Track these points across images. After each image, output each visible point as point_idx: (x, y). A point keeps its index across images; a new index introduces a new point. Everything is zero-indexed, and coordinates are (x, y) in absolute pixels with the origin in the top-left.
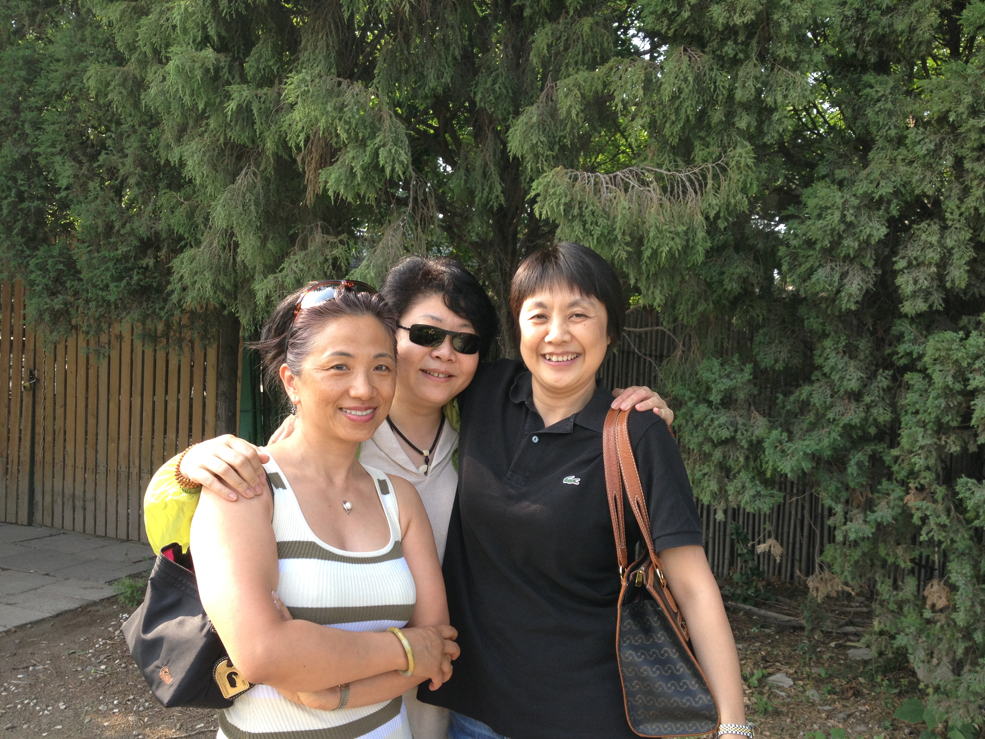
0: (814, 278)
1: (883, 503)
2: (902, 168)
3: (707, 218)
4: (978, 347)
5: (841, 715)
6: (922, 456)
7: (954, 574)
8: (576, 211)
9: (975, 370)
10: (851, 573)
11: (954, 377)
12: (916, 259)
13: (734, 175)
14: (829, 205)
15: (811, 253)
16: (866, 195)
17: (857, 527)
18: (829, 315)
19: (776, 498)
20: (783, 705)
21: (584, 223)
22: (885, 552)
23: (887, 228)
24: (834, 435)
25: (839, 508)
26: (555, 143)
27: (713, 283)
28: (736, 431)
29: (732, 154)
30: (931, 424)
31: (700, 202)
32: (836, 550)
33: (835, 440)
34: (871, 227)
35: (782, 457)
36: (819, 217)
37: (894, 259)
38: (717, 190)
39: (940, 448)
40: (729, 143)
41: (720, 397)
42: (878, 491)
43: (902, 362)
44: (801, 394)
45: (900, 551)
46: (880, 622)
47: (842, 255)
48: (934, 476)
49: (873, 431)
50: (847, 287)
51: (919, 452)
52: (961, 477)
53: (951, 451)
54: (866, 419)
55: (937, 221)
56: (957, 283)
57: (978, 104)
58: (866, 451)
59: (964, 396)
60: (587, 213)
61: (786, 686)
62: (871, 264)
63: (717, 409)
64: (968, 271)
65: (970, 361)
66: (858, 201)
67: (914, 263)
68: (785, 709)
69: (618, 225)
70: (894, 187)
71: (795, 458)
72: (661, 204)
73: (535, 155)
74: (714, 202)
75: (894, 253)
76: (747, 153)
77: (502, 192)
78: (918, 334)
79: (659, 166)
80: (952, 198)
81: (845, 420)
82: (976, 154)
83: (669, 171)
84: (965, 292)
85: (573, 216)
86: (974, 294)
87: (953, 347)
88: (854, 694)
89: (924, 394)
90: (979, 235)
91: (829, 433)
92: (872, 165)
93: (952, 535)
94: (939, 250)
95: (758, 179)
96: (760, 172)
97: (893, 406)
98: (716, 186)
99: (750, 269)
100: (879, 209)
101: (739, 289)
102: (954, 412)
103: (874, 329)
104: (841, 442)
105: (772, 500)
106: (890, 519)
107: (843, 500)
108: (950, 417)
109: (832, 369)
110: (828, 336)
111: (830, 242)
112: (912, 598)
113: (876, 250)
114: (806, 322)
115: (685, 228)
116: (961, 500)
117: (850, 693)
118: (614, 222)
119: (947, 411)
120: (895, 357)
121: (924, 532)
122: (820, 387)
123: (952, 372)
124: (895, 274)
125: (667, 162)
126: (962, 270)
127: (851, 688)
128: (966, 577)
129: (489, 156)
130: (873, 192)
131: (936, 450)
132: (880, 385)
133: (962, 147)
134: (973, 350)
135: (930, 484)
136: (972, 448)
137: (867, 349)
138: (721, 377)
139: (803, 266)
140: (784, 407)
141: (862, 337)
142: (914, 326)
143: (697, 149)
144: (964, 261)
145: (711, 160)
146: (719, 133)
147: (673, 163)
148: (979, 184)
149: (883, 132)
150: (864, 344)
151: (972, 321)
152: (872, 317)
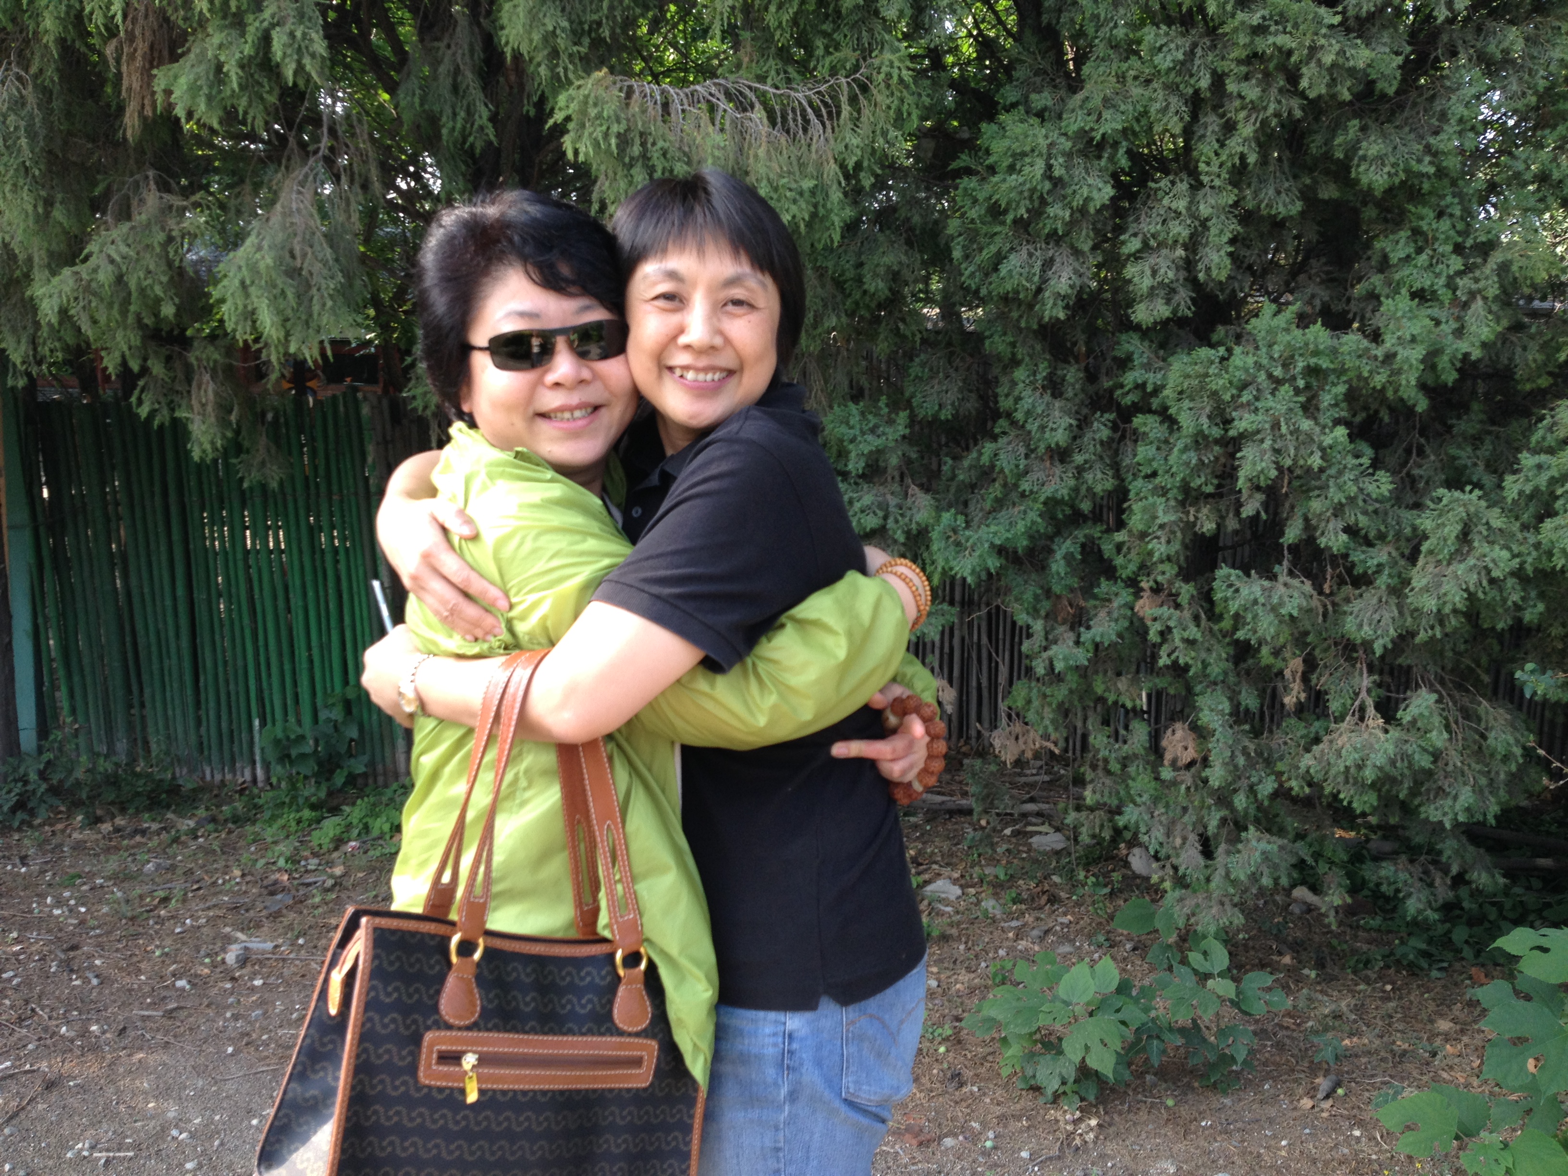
0: (1004, 269)
1: (1102, 614)
2: (1136, 91)
3: (843, 166)
4: (1246, 370)
5: (1035, 933)
6: (1163, 540)
7: (1206, 712)
8: (636, 150)
9: (1242, 405)
10: (1053, 721)
11: (1209, 417)
12: (1154, 236)
13: (881, 97)
14: (1027, 149)
15: (998, 229)
16: (1082, 134)
17: (1067, 651)
18: (1022, 330)
19: (948, 617)
20: (951, 925)
22: (1103, 687)
23: (1114, 186)
24: (1033, 516)
25: (1038, 626)
26: (584, 33)
27: (845, 282)
28: (885, 518)
29: (876, 62)
30: (1174, 491)
31: (832, 142)
32: (1030, 689)
33: (1033, 523)
34: (1089, 186)
35: (958, 552)
36: (1011, 169)
37: (1122, 238)
38: (856, 121)
39: (1188, 527)
40: (871, 44)
41: (862, 464)
42: (1095, 597)
43: (1128, 400)
44: (980, 454)
45: (1122, 684)
46: (1094, 792)
47: (1045, 231)
48: (1176, 569)
49: (1086, 506)
50: (1052, 283)
51: (1159, 533)
52: (1220, 568)
53: (1204, 530)
54: (1076, 490)
55: (1185, 177)
56: (1214, 273)
58: (1076, 537)
59: (1224, 446)
60: (654, 153)
61: (952, 898)
62: (1086, 247)
63: (856, 484)
64: (1231, 255)
65: (1234, 392)
66: (1069, 144)
67: (1153, 243)
68: (954, 931)
70: (1124, 121)
71: (977, 553)
72: (772, 146)
73: (550, 52)
74: (853, 142)
75: (1119, 230)
76: (901, 60)
77: (490, 120)
78: (1153, 356)
79: (762, 79)
80: (1208, 140)
81: (1048, 491)
82: (1243, 69)
83: (777, 88)
84: (1223, 287)
85: (632, 159)
87: (1211, 371)
88: (1049, 901)
89: (1163, 446)
90: (1244, 199)
91: (1025, 512)
92: (1088, 86)
93: (1203, 655)
94: (1189, 222)
95: (917, 103)
96: (921, 94)
97: (1116, 467)
98: (855, 115)
99: (904, 258)
100: (1099, 157)
101: (887, 292)
102: (1208, 471)
104: (1042, 525)
105: (942, 620)
106: (1114, 638)
107: (1043, 613)
108: (1202, 479)
109: (1028, 413)
110: (1019, 363)
111: (1028, 211)
112: (1143, 752)
113: (1095, 223)
114: (987, 343)
115: (811, 185)
116: (1215, 603)
117: (1044, 898)
119: (1199, 470)
120: (1119, 392)
121: (1163, 652)
122: (1009, 443)
123: (1208, 410)
124: (1123, 261)
125: (772, 73)
126: (1222, 253)
127: (1044, 893)
128: (1223, 715)
129: (462, 55)
130: (1092, 129)
131: (1182, 530)
132: (1097, 437)
133: (1223, 58)
134: (1240, 375)
135: (1171, 583)
136: (1233, 525)
137: (1077, 381)
138: (863, 433)
139: (984, 252)
140: (953, 477)
141: (1069, 363)
142: (1148, 344)
143: (820, 52)
144: (1225, 239)
145: (844, 72)
146: (854, 26)
147: (782, 75)
148: (1248, 116)
149: (1105, 32)
150: (1072, 375)
151: (1231, 333)
152: (1083, 332)
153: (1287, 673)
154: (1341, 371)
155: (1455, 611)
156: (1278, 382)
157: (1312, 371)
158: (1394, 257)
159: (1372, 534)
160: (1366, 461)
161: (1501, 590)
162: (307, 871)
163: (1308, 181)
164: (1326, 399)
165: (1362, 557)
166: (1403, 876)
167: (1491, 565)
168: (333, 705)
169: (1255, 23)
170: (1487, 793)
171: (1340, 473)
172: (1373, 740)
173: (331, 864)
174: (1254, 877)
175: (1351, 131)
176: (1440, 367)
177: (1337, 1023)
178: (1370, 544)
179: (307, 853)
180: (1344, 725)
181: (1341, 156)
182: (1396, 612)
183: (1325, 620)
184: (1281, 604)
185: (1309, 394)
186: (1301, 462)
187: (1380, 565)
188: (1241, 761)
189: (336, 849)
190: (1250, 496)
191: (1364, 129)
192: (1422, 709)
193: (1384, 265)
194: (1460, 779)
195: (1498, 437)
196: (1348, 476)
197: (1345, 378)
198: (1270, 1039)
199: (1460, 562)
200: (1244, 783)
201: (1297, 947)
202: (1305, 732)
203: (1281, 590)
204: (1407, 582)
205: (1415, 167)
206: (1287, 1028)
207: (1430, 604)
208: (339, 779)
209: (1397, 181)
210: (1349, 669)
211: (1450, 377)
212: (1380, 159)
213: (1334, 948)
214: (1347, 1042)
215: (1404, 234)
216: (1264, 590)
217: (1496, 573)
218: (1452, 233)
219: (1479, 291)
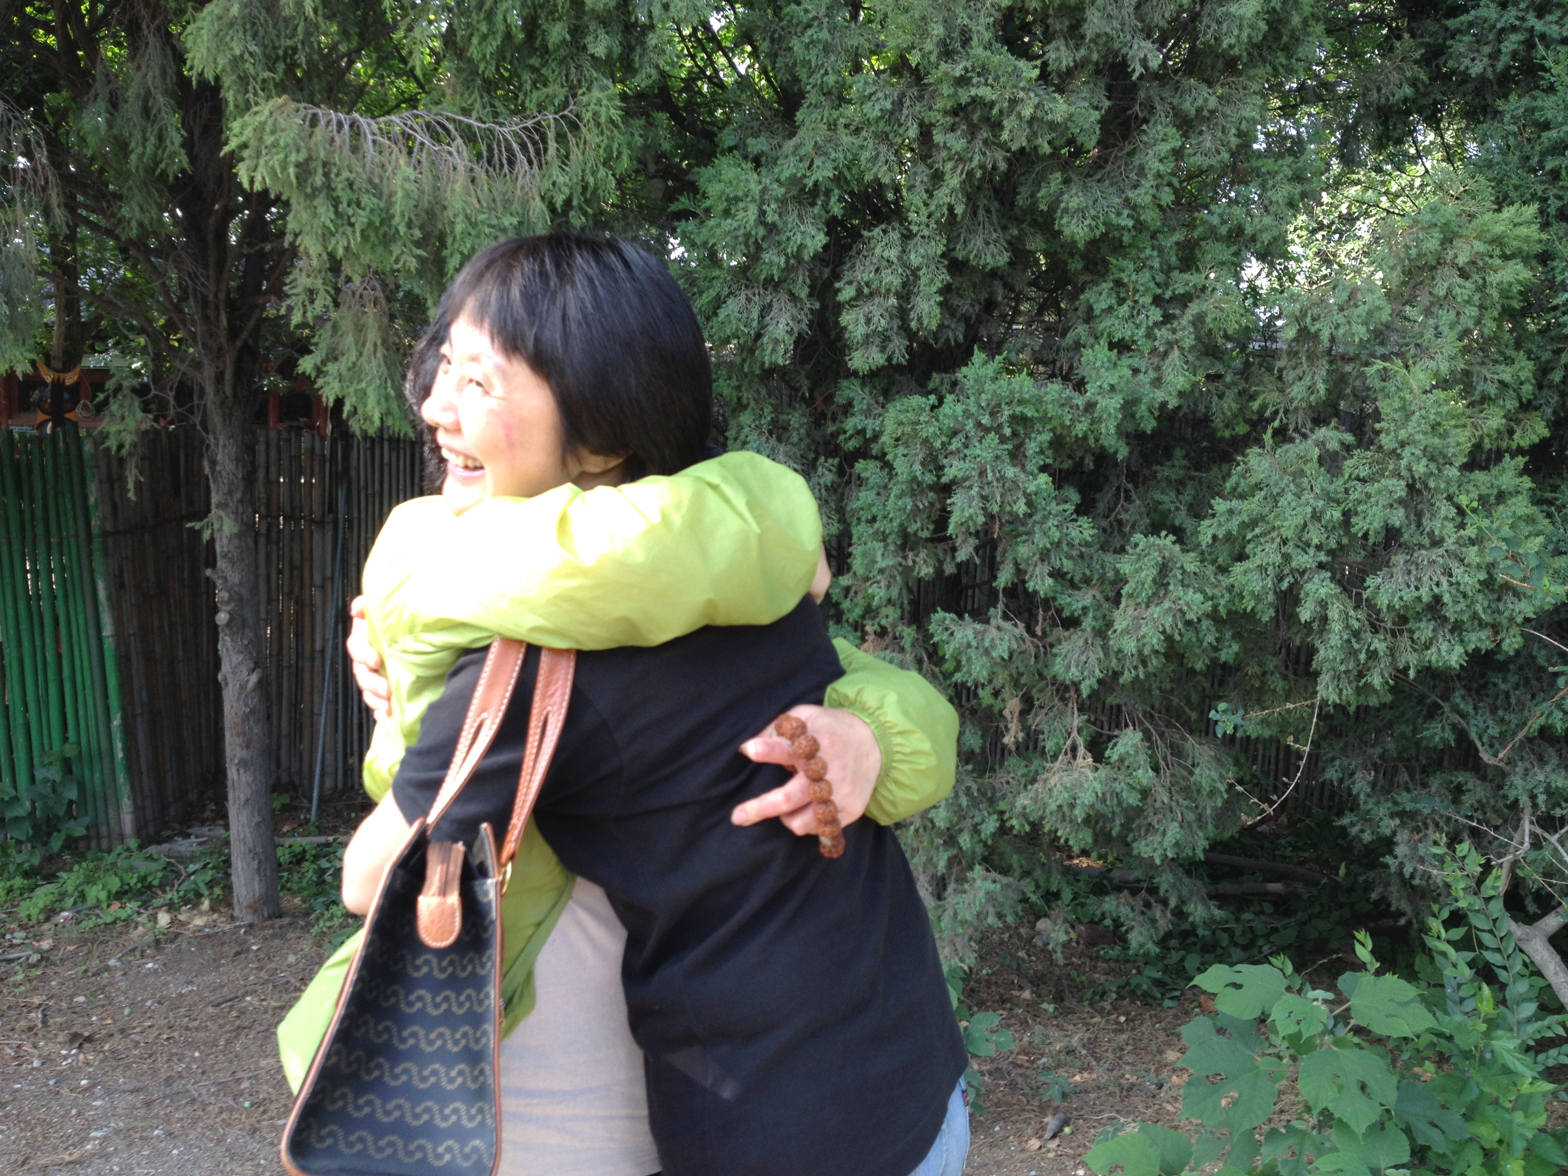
0: (722, 314)
2: (846, 139)
3: (552, 209)
4: (956, 419)
6: (882, 584)
8: (319, 180)
9: (952, 453)
11: (923, 464)
12: (867, 284)
13: (590, 134)
14: (740, 194)
15: (717, 273)
16: (794, 181)
18: (746, 375)
21: (336, 203)
23: (827, 234)
26: (278, 58)
29: (585, 99)
30: (893, 536)
31: (538, 178)
34: (803, 233)
36: (727, 213)
37: (837, 285)
38: (565, 159)
39: (907, 571)
40: (579, 81)
43: (851, 445)
47: (763, 277)
48: (899, 611)
50: (770, 328)
51: (879, 578)
52: (935, 611)
53: (922, 574)
55: (897, 225)
56: (925, 322)
57: (952, 39)
59: (936, 492)
60: (339, 184)
62: (804, 293)
64: (940, 304)
65: (944, 439)
66: (782, 190)
67: (866, 291)
69: (397, 209)
70: (835, 169)
72: (473, 181)
73: (239, 77)
74: (561, 180)
75: (837, 277)
76: (610, 99)
77: (183, 145)
78: (873, 402)
79: (466, 112)
80: (918, 190)
82: (950, 120)
83: (483, 122)
84: (936, 335)
85: (315, 189)
86: (948, 340)
87: (922, 419)
89: (882, 492)
90: (954, 249)
92: (801, 133)
94: (900, 271)
95: (629, 145)
96: (632, 135)
98: (563, 151)
100: (813, 204)
102: (925, 516)
103: (811, 395)
108: (919, 524)
110: (745, 407)
113: (811, 271)
115: (515, 221)
116: (935, 645)
118: (390, 204)
119: (915, 516)
120: (842, 437)
123: (920, 457)
124: (839, 308)
125: (478, 106)
126: (932, 302)
129: (153, 77)
130: (804, 176)
131: (900, 574)
132: (822, 481)
133: (930, 109)
134: (949, 423)
135: (894, 626)
136: (949, 569)
137: (801, 426)
139: (705, 296)
141: (795, 408)
142: (867, 390)
143: (528, 86)
144: (934, 289)
145: (552, 109)
146: (562, 61)
147: (488, 109)
148: (955, 168)
149: (817, 78)
150: (797, 419)
151: (946, 380)
152: (808, 378)
153: (1006, 712)
154: (1045, 419)
155: (1156, 652)
156: (987, 430)
157: (1018, 420)
158: (1098, 308)
159: (1077, 578)
160: (1070, 507)
161: (1197, 632)
162: (12, 946)
163: (1016, 232)
164: (1031, 447)
165: (1068, 600)
166: (1124, 911)
167: (1185, 608)
168: (51, 764)
169: (957, 75)
170: (1195, 827)
171: (1045, 518)
172: (1083, 779)
173: (39, 937)
174: (980, 916)
175: (1053, 184)
176: (1138, 416)
177: (1069, 1059)
178: (1073, 585)
179: (14, 926)
180: (1057, 764)
181: (1045, 208)
182: (1101, 655)
183: (1036, 662)
184: (993, 646)
185: (1016, 441)
186: (1008, 508)
187: (1084, 608)
188: (964, 801)
189: (47, 919)
190: (964, 541)
191: (1067, 181)
192: (1128, 748)
193: (1089, 317)
194: (1169, 815)
195: (1200, 483)
196: (1052, 522)
197: (1049, 427)
198: (1003, 1078)
199: (1157, 605)
200: (967, 824)
201: (1037, 982)
202: (1024, 771)
203: (993, 632)
204: (1109, 624)
205: (1114, 220)
206: (1021, 1066)
207: (1130, 646)
208: (56, 843)
209: (1098, 233)
210: (1062, 708)
211: (1149, 425)
212: (1081, 212)
213: (1073, 980)
214: (1078, 1078)
215: (1106, 286)
216: (976, 633)
217: (1191, 616)
218: (1152, 285)
219: (1177, 341)
